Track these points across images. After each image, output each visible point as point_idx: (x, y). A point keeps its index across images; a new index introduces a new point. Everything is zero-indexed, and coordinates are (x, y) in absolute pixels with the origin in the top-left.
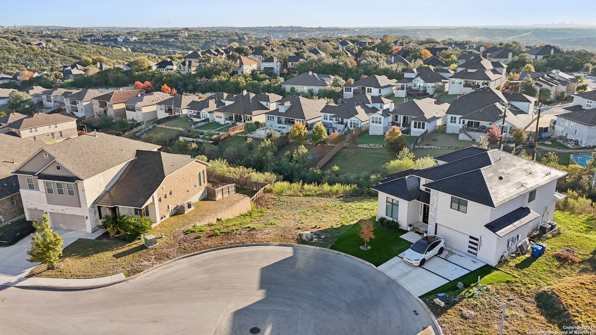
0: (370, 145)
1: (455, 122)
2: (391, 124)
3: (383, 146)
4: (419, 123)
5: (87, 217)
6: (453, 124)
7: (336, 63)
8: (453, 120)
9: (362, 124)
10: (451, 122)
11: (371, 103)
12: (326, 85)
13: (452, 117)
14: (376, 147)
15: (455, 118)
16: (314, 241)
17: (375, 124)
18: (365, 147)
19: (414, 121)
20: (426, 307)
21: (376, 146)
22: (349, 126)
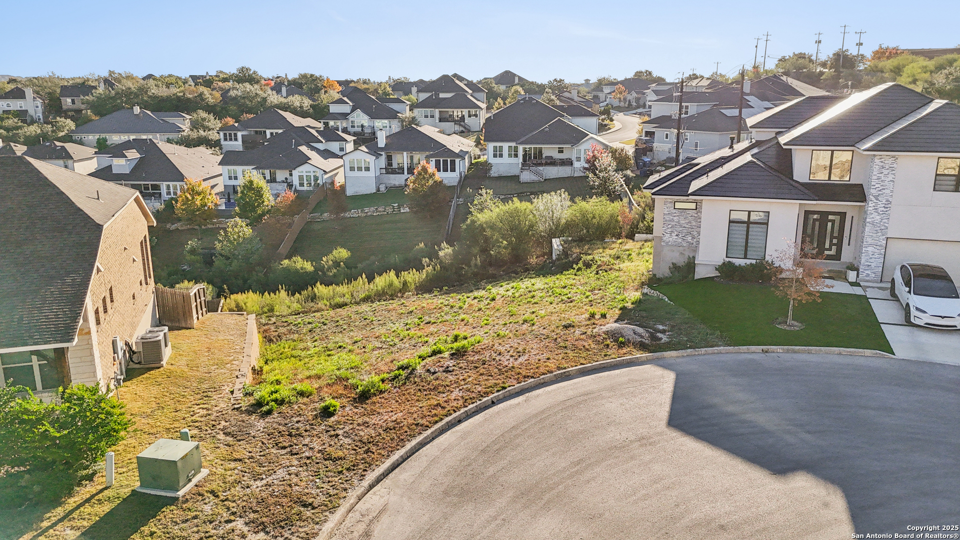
0: (366, 210)
1: (501, 156)
2: (384, 171)
3: (393, 208)
4: (445, 162)
6: (498, 160)
7: (182, 94)
8: (498, 153)
9: (326, 176)
10: (495, 156)
11: (324, 141)
12: (180, 130)
13: (495, 147)
14: (380, 212)
15: (501, 147)
16: (666, 339)
17: (356, 173)
18: (354, 215)
19: (434, 160)
21: (380, 209)
22: (298, 185)
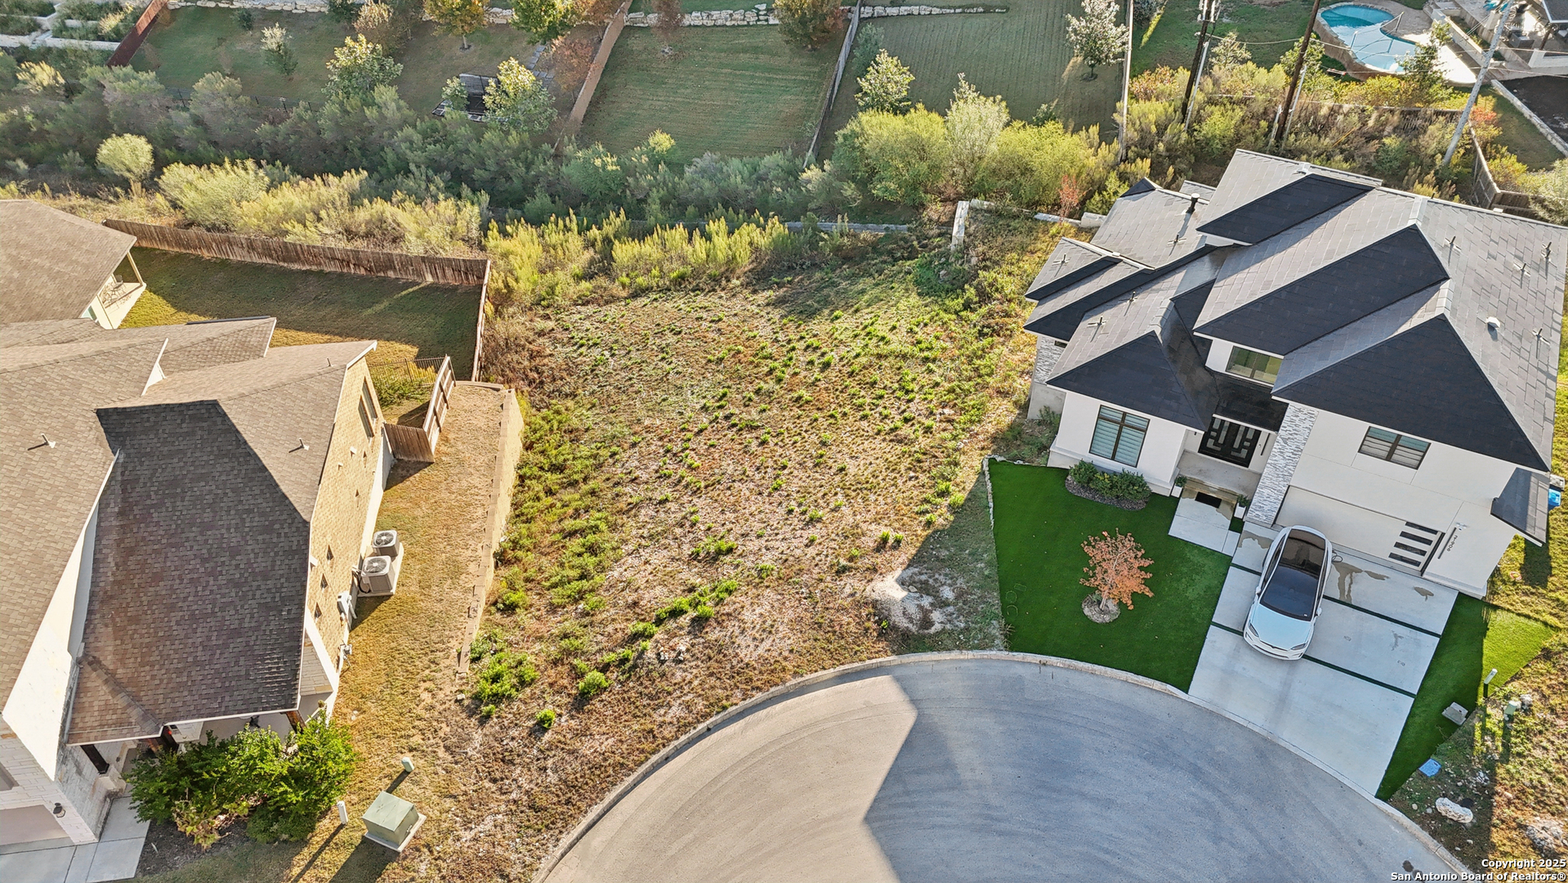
0: (716, 14)
3: (758, 15)
5: (58, 808)
16: (937, 627)
18: (696, 22)
20: (1425, 836)
21: (735, 16)
